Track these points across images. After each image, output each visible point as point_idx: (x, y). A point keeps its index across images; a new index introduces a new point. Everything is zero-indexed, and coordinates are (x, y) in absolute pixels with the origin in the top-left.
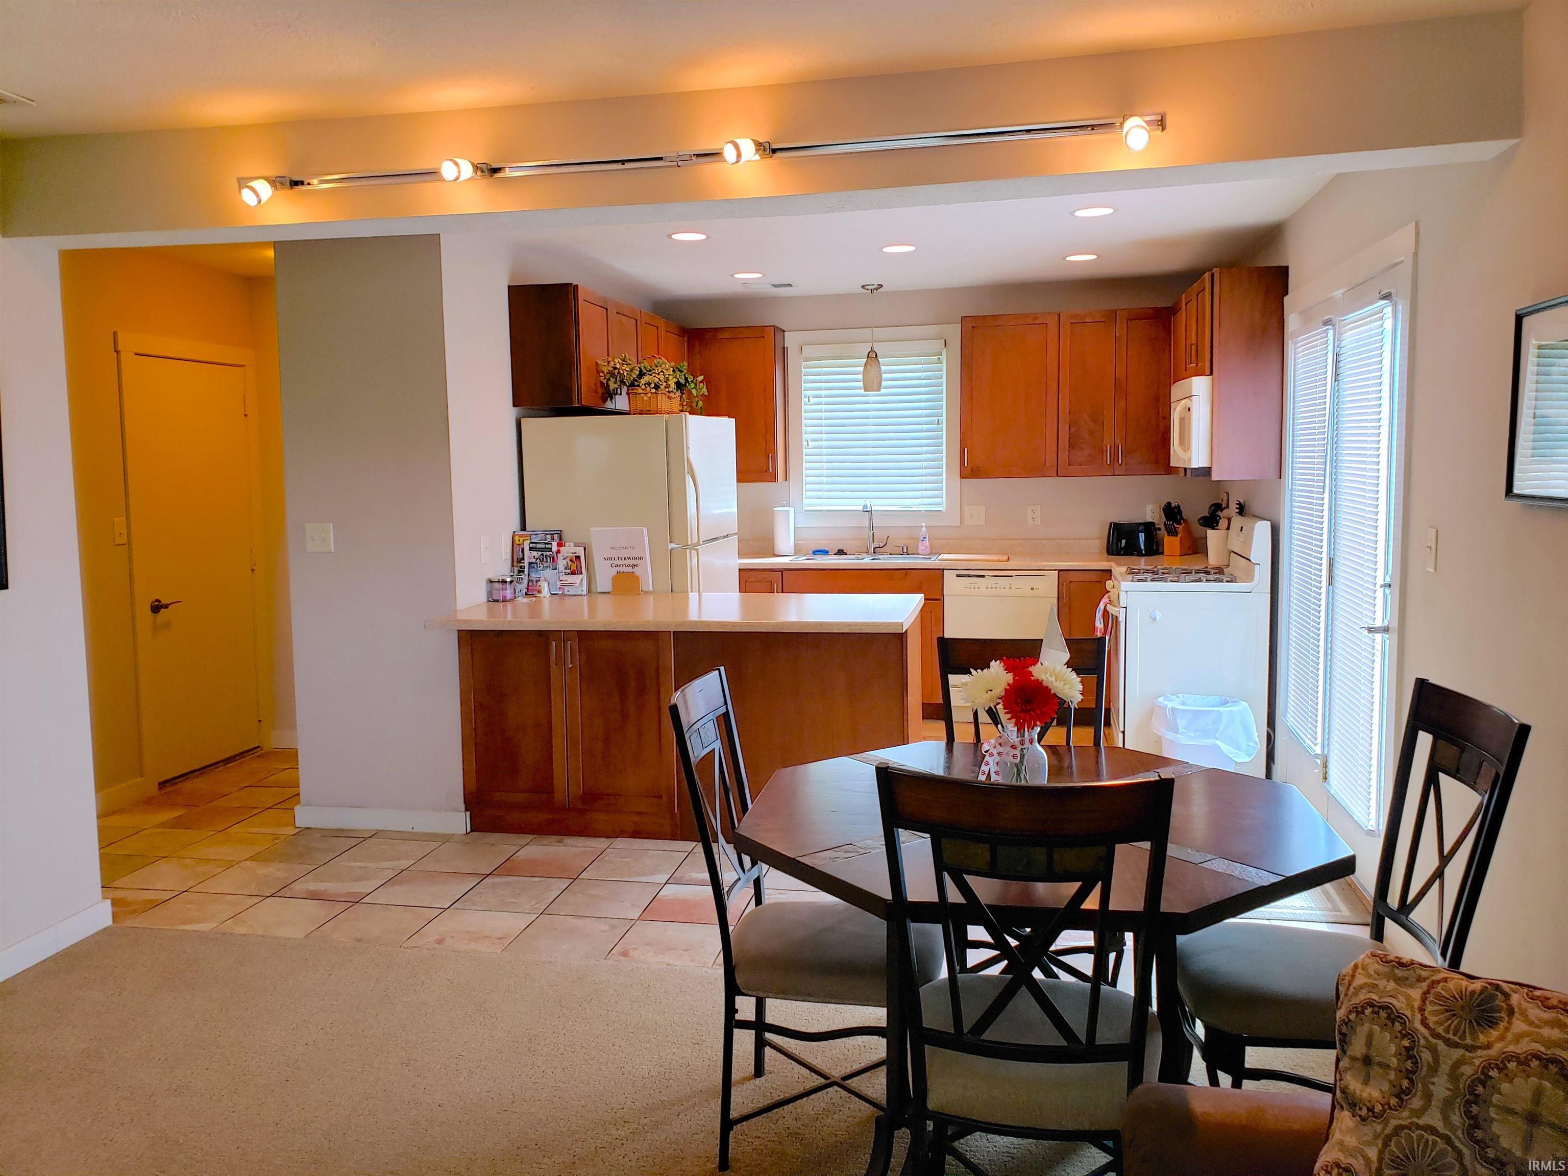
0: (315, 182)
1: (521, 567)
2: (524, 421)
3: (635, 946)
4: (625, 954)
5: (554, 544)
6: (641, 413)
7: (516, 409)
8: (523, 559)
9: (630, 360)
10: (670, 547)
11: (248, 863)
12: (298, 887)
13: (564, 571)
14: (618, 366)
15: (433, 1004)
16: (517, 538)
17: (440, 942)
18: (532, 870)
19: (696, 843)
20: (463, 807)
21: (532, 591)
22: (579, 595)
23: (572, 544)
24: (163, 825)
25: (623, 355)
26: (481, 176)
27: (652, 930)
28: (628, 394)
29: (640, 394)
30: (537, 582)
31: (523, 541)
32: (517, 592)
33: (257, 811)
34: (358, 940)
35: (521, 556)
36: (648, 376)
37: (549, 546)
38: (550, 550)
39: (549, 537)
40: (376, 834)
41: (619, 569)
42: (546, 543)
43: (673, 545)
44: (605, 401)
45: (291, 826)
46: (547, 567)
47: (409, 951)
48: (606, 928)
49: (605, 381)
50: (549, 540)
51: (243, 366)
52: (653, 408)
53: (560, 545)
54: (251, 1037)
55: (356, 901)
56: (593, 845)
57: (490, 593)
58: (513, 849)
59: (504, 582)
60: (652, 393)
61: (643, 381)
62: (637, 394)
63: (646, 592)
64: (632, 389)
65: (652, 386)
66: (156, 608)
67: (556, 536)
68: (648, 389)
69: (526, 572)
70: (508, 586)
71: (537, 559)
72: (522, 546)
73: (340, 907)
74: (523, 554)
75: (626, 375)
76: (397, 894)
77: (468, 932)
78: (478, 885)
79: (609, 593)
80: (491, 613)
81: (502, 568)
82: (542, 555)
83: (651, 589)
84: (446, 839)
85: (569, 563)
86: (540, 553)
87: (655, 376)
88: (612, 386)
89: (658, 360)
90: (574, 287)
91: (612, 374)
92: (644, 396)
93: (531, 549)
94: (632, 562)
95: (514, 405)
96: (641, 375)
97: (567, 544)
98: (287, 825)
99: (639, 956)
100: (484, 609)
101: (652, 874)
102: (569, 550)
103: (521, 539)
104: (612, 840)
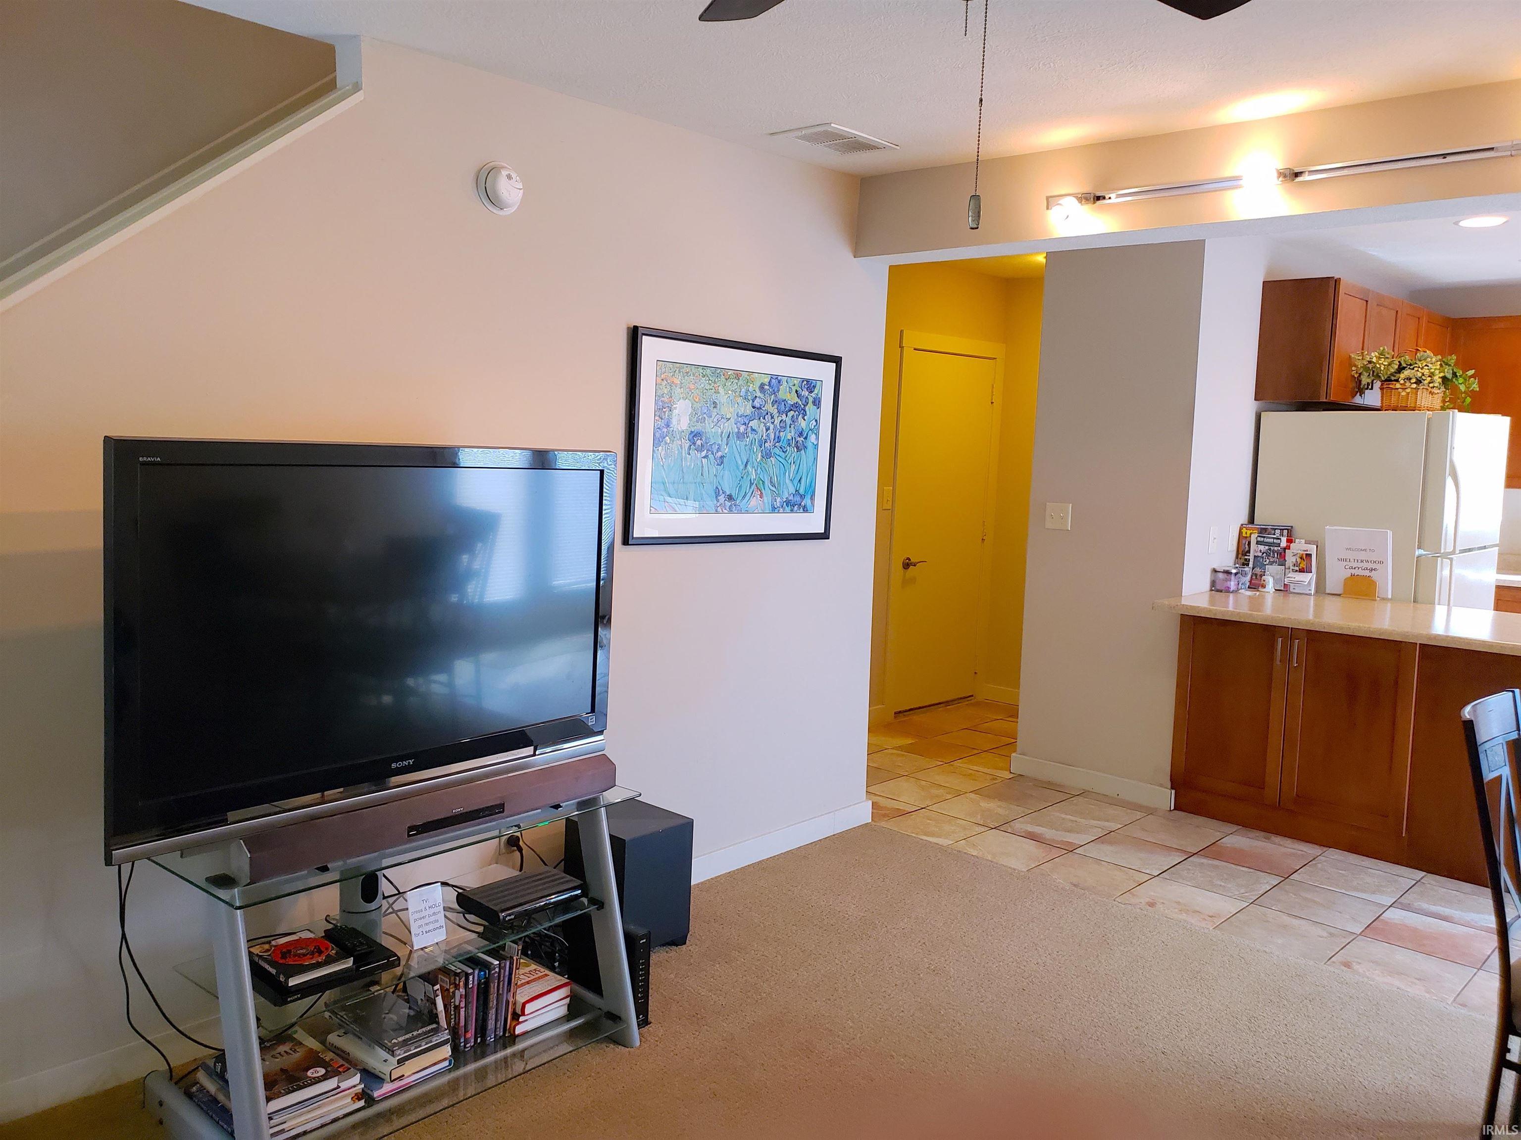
0: (1113, 196)
1: (1246, 560)
2: (1264, 415)
3: (1359, 961)
4: (1347, 965)
5: (1284, 539)
6: (1395, 409)
7: (1257, 402)
8: (1249, 551)
9: (1388, 354)
10: (1417, 553)
11: (973, 795)
12: (1018, 825)
13: (1292, 568)
14: (1374, 360)
15: (1150, 960)
16: (1244, 530)
17: (1152, 905)
18: (1237, 858)
19: (1425, 873)
20: (1169, 785)
21: (1256, 584)
22: (1307, 594)
23: (1303, 541)
24: (900, 748)
25: (1382, 348)
26: (1282, 181)
27: (1378, 949)
28: (1382, 389)
29: (1398, 389)
30: (1261, 576)
31: (1251, 534)
32: (1240, 584)
33: (976, 752)
34: (1075, 885)
35: (1247, 549)
36: (1409, 370)
37: (1278, 541)
38: (1279, 545)
39: (1278, 532)
40: (1083, 793)
41: (1353, 571)
42: (1274, 538)
43: (1421, 552)
44: (1354, 396)
45: (1006, 771)
46: (1273, 562)
47: (1123, 906)
48: (1325, 934)
49: (1356, 376)
50: (1278, 535)
51: (995, 358)
52: (1411, 404)
53: (1290, 541)
54: (990, 944)
55: (1071, 849)
56: (1305, 850)
57: (1213, 583)
58: (1218, 835)
59: (1228, 573)
60: (1412, 388)
61: (1402, 376)
62: (1392, 389)
63: (1383, 599)
64: (1387, 384)
65: (1414, 380)
66: (907, 565)
67: (1285, 532)
68: (1408, 384)
69: (1251, 565)
70: (1233, 577)
71: (1263, 553)
72: (1248, 539)
73: (1056, 852)
74: (1250, 547)
75: (1382, 369)
76: (1106, 852)
77: (1178, 903)
78: (1185, 861)
79: (1339, 595)
80: (1212, 601)
81: (1226, 559)
82: (1270, 549)
83: (1390, 597)
84: (1151, 811)
85: (1299, 560)
86: (1267, 547)
87: (1418, 371)
88: (1365, 380)
89: (1422, 353)
90: (1336, 280)
91: (1366, 368)
92: (1403, 390)
93: (1258, 543)
94: (1370, 566)
95: (1255, 400)
96: (1401, 369)
97: (1297, 541)
98: (1002, 769)
99: (1364, 971)
100: (1206, 597)
101: (1374, 893)
102: (1299, 547)
103: (1249, 532)
104: (1325, 849)
